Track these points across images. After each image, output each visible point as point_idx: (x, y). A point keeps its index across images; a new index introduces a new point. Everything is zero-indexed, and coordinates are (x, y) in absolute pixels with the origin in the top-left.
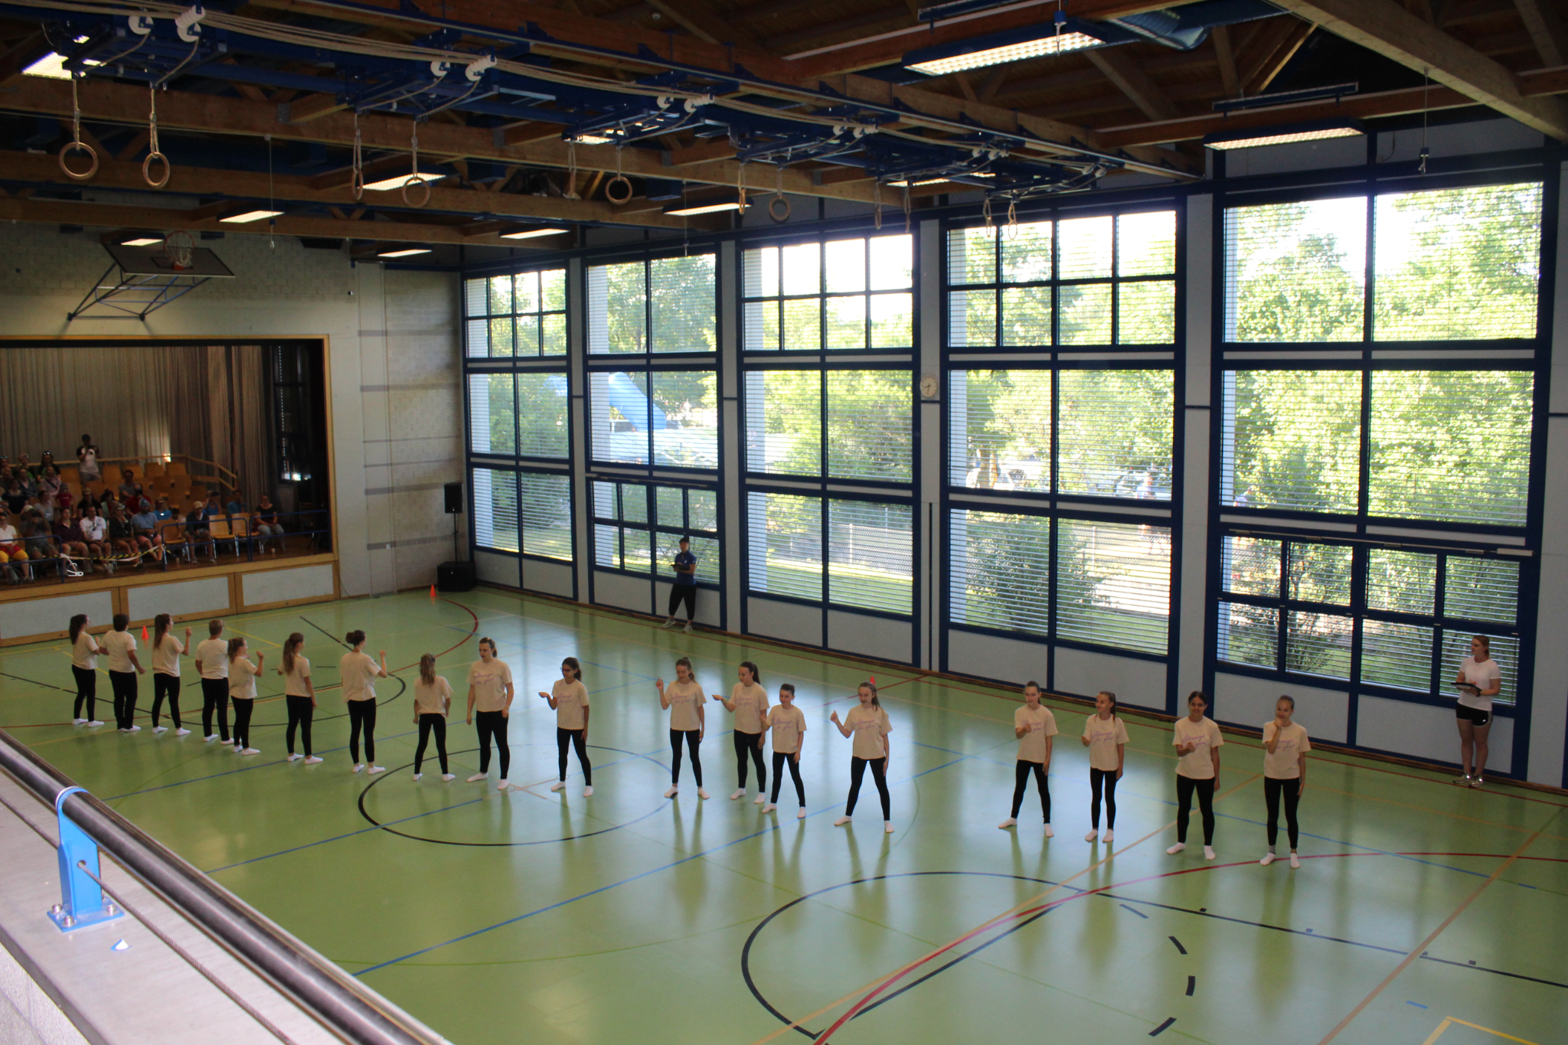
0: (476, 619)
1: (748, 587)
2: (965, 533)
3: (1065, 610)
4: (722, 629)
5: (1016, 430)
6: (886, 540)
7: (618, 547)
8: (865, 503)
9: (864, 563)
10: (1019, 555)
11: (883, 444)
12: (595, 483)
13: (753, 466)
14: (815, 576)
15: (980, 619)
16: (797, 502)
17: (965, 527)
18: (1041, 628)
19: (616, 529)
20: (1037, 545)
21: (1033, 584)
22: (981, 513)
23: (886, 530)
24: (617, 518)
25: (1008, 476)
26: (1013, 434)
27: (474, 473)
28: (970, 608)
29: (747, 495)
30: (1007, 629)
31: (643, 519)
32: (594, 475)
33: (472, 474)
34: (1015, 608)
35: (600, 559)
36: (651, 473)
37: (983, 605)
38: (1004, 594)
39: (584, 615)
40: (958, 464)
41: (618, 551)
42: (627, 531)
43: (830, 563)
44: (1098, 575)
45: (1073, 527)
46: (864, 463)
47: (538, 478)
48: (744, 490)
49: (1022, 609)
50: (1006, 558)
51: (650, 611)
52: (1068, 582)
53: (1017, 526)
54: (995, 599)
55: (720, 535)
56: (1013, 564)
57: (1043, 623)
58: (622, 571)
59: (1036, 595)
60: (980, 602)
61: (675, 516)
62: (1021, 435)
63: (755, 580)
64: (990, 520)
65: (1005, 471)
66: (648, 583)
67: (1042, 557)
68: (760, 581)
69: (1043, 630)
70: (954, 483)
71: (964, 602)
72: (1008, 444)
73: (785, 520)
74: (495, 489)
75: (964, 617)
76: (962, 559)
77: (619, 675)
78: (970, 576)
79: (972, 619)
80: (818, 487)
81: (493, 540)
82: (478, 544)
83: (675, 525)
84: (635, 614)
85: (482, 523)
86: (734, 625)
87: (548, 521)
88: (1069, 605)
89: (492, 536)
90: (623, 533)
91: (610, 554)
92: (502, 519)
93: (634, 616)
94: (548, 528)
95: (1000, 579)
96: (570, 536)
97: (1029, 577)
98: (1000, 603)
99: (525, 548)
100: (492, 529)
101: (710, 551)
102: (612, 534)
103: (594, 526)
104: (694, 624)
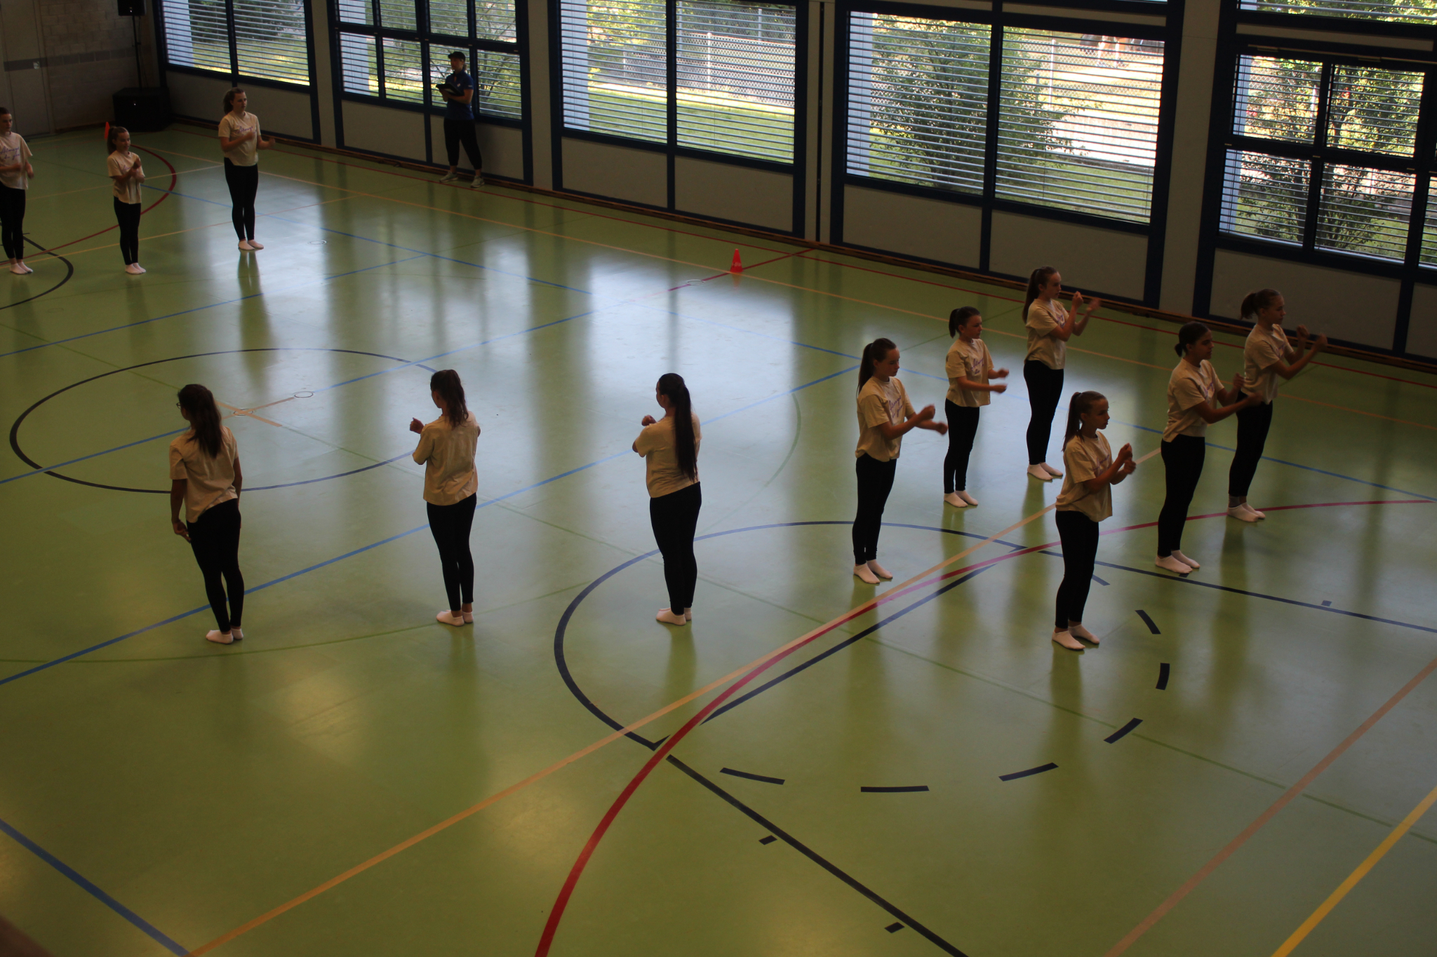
0: (173, 171)
1: (563, 123)
2: (870, 46)
3: (1008, 158)
4: (526, 184)
6: (759, 56)
7: (375, 66)
9: (727, 88)
10: (946, 79)
14: (657, 107)
17: (869, 39)
18: (974, 183)
19: (371, 40)
20: (972, 65)
21: (964, 120)
22: (894, 17)
23: (760, 42)
24: (372, 23)
28: (874, 154)
30: (927, 184)
31: (410, 24)
34: (938, 155)
35: (350, 85)
37: (893, 150)
38: (923, 134)
39: (330, 165)
41: (376, 72)
42: (388, 43)
43: (678, 89)
44: (1057, 109)
45: (1023, 39)
49: (948, 157)
50: (928, 83)
51: (424, 159)
52: (1014, 118)
53: (945, 37)
54: (910, 142)
55: (521, 48)
56: (938, 92)
57: (977, 177)
58: (382, 100)
59: (968, 136)
60: (888, 146)
61: (457, 20)
63: (572, 114)
64: (907, 27)
66: (420, 118)
67: (978, 82)
68: (579, 115)
69: (976, 186)
71: (867, 145)
75: (867, 167)
76: (865, 84)
77: (382, 253)
78: (876, 109)
79: (878, 170)
81: (193, 56)
82: (171, 62)
83: (455, 34)
84: (402, 162)
85: (175, 32)
86: (543, 177)
87: (273, 28)
88: (1014, 151)
89: (191, 50)
90: (382, 46)
91: (365, 76)
92: (205, 25)
93: (401, 166)
94: (275, 39)
95: (917, 114)
96: (305, 50)
97: (957, 111)
98: (917, 147)
99: (240, 68)
100: (190, 39)
101: (506, 71)
102: (365, 46)
103: (339, 35)
104: (483, 175)
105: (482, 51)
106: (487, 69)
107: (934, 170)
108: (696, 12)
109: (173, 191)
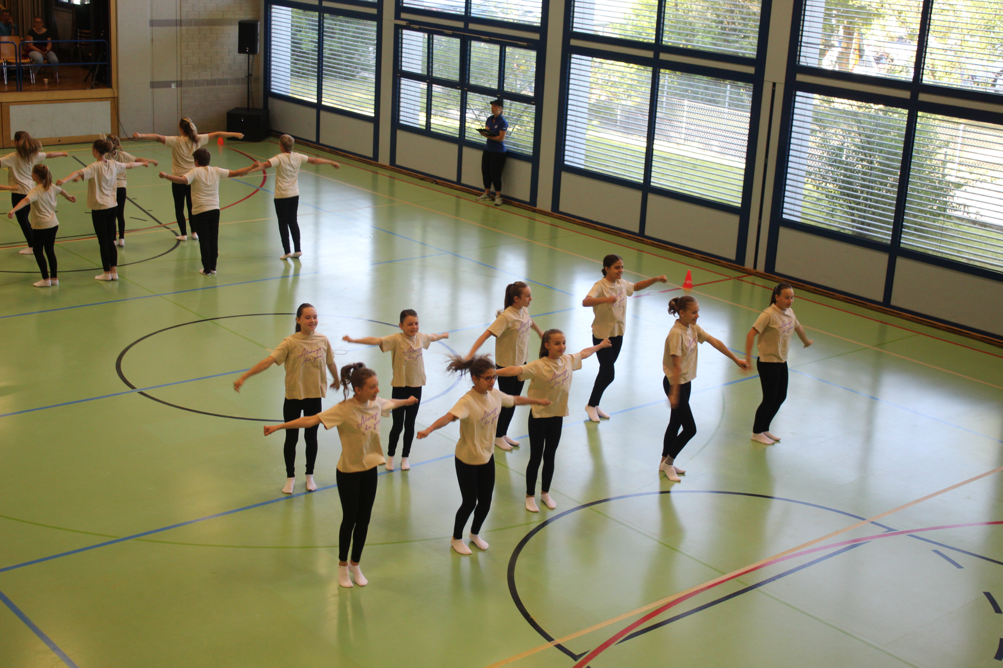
1: (564, 160)
2: (810, 120)
3: (915, 216)
4: (531, 204)
5: (887, 6)
6: (724, 121)
7: (425, 106)
8: (705, 78)
9: (696, 144)
10: (870, 150)
11: (732, 12)
12: (405, 32)
13: (580, 26)
14: (637, 154)
15: (817, 217)
16: (628, 70)
17: (810, 114)
18: (886, 234)
19: (424, 86)
20: (892, 140)
21: (881, 183)
22: (832, 99)
23: (726, 110)
24: (425, 73)
25: (872, 59)
26: (881, 11)
27: (273, 10)
28: (808, 205)
29: (570, 58)
30: (847, 232)
31: (455, 76)
32: (404, 23)
33: (271, 12)
34: (858, 210)
35: (404, 119)
36: (466, 25)
37: (823, 203)
38: (847, 190)
39: (384, 177)
40: (810, 40)
41: (425, 111)
42: (436, 88)
43: (655, 141)
44: (958, 181)
45: (937, 122)
46: (709, 32)
47: (347, 22)
48: (568, 52)
49: (865, 211)
50: (854, 151)
51: (455, 179)
52: (923, 185)
53: (870, 117)
54: (837, 198)
55: (537, 100)
56: (862, 160)
57: (888, 229)
58: (427, 132)
59: (883, 196)
60: (818, 199)
61: (492, 75)
62: (891, 12)
63: (572, 154)
64: (841, 107)
65: (870, 53)
66: (455, 148)
67: (896, 154)
68: (577, 156)
69: (885, 235)
70: (803, 61)
71: (802, 197)
72: (875, 21)
73: (613, 89)
74: (296, 30)
75: (799, 215)
76: (803, 149)
78: (811, 170)
79: (808, 217)
80: (650, 54)
81: (289, 87)
82: (273, 91)
83: (489, 86)
84: (437, 180)
85: (278, 68)
86: (544, 201)
87: (353, 72)
88: (920, 211)
89: (289, 83)
90: (432, 91)
91: (416, 112)
92: (303, 65)
93: (437, 183)
94: (354, 80)
95: (845, 176)
96: (373, 89)
97: (877, 176)
98: (841, 202)
99: (323, 99)
100: (289, 75)
101: (525, 117)
102: (419, 90)
103: (400, 80)
104: (502, 196)
105: (509, 101)
106: (511, 114)
107: (853, 221)
108: (679, 84)
109: (263, 188)
